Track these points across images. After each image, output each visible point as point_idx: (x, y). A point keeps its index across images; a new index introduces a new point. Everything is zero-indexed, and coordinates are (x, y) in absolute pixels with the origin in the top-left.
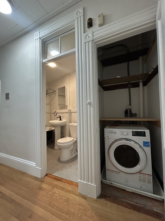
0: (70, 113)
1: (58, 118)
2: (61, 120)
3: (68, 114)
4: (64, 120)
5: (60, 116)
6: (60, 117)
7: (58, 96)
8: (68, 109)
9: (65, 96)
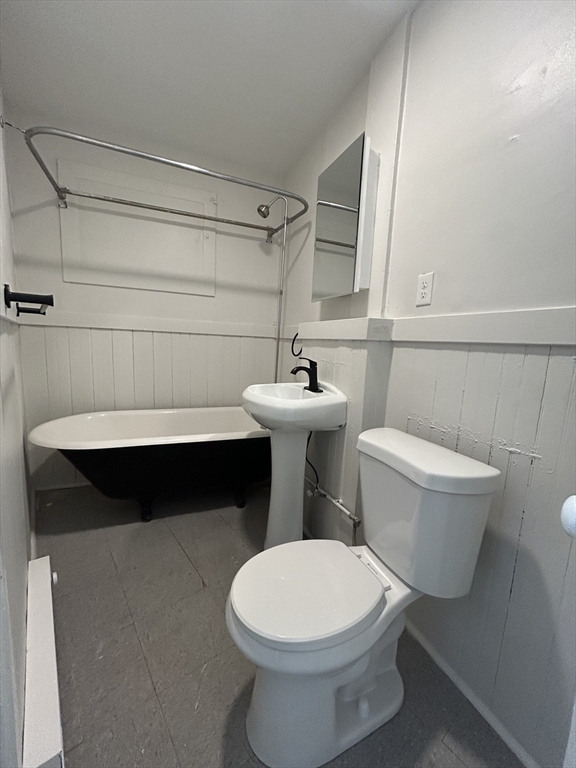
0: (382, 344)
1: (294, 372)
2: (314, 387)
3: (362, 354)
4: (333, 395)
5: (313, 364)
6: (312, 370)
7: (317, 249)
8: (374, 312)
9: (354, 247)
